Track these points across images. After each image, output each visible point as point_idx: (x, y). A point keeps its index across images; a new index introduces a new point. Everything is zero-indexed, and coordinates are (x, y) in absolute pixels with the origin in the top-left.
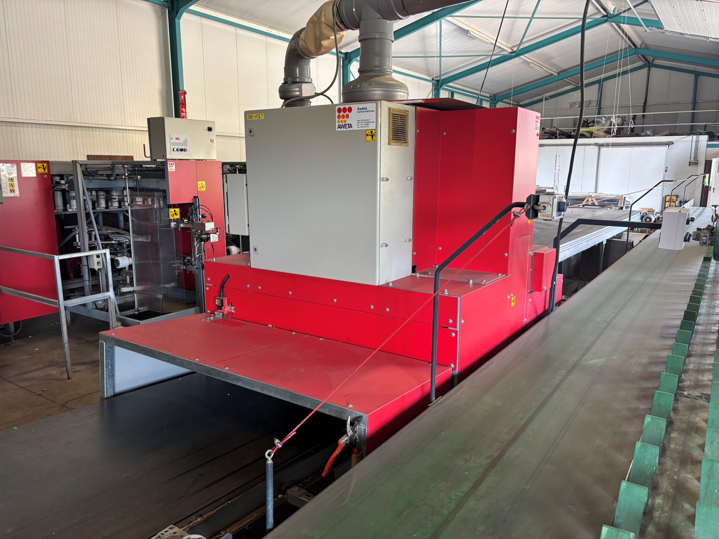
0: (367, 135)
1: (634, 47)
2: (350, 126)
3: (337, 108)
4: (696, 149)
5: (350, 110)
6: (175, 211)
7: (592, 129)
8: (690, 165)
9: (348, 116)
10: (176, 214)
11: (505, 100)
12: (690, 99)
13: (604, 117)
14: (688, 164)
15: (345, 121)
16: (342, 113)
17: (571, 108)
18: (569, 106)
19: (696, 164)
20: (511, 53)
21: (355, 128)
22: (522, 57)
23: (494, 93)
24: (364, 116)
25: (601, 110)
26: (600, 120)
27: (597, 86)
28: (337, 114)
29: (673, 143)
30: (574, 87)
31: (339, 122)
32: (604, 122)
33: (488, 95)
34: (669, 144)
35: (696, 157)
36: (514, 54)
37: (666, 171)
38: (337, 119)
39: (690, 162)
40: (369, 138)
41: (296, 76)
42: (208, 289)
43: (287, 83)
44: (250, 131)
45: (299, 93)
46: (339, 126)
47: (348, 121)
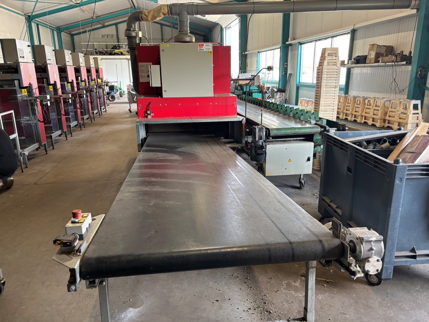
1: (134, 8)
2: (203, 50)
5: (203, 45)
6: (24, 91)
7: (121, 50)
9: (202, 47)
10: (25, 92)
11: (65, 31)
12: (160, 37)
13: (124, 44)
17: (103, 38)
18: (102, 37)
20: (76, 4)
21: (205, 50)
22: (81, 7)
23: (58, 26)
24: (207, 47)
25: (119, 40)
26: (122, 46)
27: (114, 26)
28: (198, 46)
30: (102, 26)
32: (124, 47)
33: (55, 27)
36: (78, 5)
38: (198, 48)
40: (210, 53)
41: (133, 28)
42: (139, 109)
43: (131, 30)
44: (163, 50)
45: (136, 35)
46: (199, 50)
47: (202, 48)
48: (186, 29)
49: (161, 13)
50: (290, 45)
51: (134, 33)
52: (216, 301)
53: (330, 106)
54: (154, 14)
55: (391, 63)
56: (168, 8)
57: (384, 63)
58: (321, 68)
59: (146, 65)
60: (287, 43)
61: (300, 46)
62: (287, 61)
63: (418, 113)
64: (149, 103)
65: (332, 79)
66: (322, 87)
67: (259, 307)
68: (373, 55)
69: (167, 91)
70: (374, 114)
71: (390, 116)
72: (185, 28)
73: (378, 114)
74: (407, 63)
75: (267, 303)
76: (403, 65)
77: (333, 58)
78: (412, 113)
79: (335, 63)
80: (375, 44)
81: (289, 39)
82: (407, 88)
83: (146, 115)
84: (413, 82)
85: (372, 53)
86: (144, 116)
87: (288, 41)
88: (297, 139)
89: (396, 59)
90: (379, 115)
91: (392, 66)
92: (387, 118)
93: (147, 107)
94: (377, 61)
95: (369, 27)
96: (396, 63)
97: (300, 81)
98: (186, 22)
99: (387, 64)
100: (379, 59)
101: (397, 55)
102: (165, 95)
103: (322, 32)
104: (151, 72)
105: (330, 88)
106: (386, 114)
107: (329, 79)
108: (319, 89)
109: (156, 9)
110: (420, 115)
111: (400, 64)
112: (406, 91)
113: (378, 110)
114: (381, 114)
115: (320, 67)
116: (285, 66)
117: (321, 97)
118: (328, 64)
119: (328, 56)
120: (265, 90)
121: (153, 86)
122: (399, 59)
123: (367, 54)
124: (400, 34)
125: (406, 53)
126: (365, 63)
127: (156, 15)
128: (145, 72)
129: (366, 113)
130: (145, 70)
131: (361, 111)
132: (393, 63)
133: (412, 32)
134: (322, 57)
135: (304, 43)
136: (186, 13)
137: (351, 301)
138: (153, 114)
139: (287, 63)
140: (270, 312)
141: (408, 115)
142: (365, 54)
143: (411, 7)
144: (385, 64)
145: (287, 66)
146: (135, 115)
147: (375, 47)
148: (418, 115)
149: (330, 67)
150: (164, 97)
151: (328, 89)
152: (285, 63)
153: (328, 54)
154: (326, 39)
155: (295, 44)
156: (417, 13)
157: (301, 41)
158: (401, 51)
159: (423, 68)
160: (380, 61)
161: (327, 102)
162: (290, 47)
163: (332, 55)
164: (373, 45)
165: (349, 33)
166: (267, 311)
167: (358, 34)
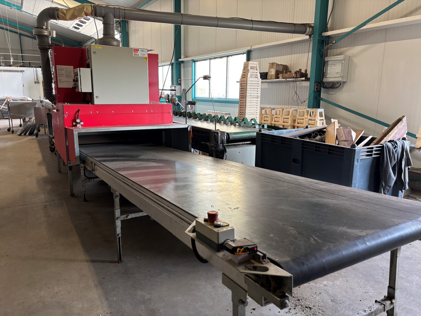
0: (144, 58)
3: (133, 49)
4: (37, 75)
5: (138, 50)
8: (35, 83)
9: (137, 52)
14: (34, 82)
15: (136, 53)
16: (135, 51)
19: (38, 83)
21: (140, 56)
24: (142, 53)
28: (133, 51)
29: (24, 71)
31: (134, 53)
34: (22, 71)
35: (37, 79)
37: (23, 86)
38: (133, 53)
39: (35, 82)
40: (145, 59)
41: (45, 26)
42: (66, 117)
43: (43, 28)
44: (95, 52)
45: (49, 34)
46: (134, 55)
47: (137, 54)
48: (112, 33)
49: (84, 12)
50: (183, 62)
51: (46, 32)
52: (253, 310)
53: (254, 114)
54: (74, 13)
55: (292, 79)
56: (93, 8)
57: (285, 78)
58: (246, 80)
59: (66, 69)
60: (180, 60)
61: (193, 64)
62: (180, 78)
63: (323, 120)
64: (78, 111)
65: (255, 90)
66: (247, 97)
67: (296, 306)
68: (273, 72)
69: (99, 97)
70: (284, 122)
71: (298, 123)
72: (112, 31)
73: (288, 121)
74: (305, 79)
75: (300, 300)
76: (302, 81)
77: (255, 72)
78: (319, 120)
79: (256, 76)
80: (274, 63)
81: (182, 56)
82: (308, 100)
83: (74, 124)
84: (312, 95)
85: (272, 70)
86: (72, 125)
87: (180, 58)
88: (245, 143)
89: (296, 76)
90: (290, 122)
91: (293, 81)
92: (296, 124)
93: (75, 115)
94: (277, 77)
95: (263, 49)
96: (296, 79)
97: (196, 96)
98: (111, 25)
99: (287, 79)
100: (279, 76)
101: (296, 72)
102: (97, 102)
103: (216, 51)
104: (80, 75)
105: (254, 98)
106: (295, 121)
107: (252, 90)
108: (244, 99)
109: (77, 8)
110: (325, 121)
111: (299, 80)
112: (307, 102)
113: (288, 118)
114: (291, 122)
115: (243, 79)
116: (179, 82)
117: (247, 106)
118: (251, 76)
119: (251, 69)
120: (177, 102)
121: (82, 91)
122: (298, 75)
123: (267, 71)
124: (293, 55)
125: (303, 71)
126: (267, 79)
127: (76, 14)
128: (65, 76)
129: (275, 121)
130: (65, 74)
131: (270, 120)
132: (294, 79)
133: (306, 54)
134: (244, 69)
135: (197, 61)
136: (112, 16)
137: (363, 281)
138: (82, 123)
139: (180, 79)
140: (310, 308)
141: (317, 121)
142: (265, 71)
143: (306, 33)
144: (286, 80)
145: (180, 82)
146: (6, 132)
147: (275, 66)
148: (323, 121)
149: (252, 79)
150: (95, 103)
151: (252, 99)
152: (179, 79)
153: (251, 67)
154: (221, 57)
155: (188, 61)
156: (309, 38)
157: (195, 58)
158: (299, 69)
159: (319, 83)
160: (280, 78)
161: (251, 111)
162: (182, 64)
163: (254, 69)
164: (273, 64)
165: (244, 53)
166: (306, 307)
167: (253, 55)
